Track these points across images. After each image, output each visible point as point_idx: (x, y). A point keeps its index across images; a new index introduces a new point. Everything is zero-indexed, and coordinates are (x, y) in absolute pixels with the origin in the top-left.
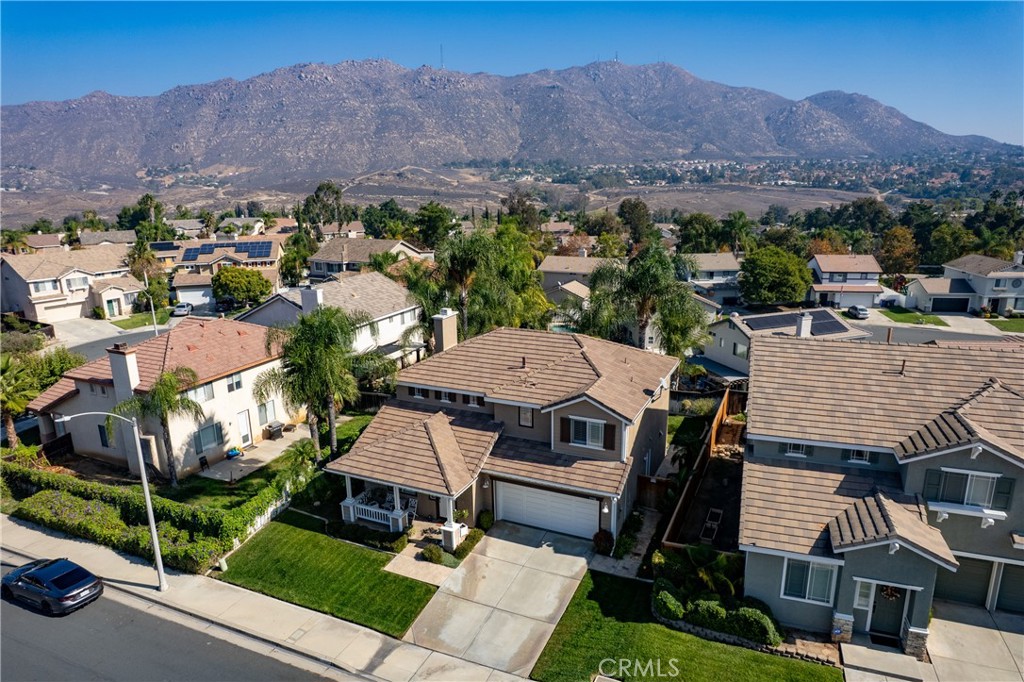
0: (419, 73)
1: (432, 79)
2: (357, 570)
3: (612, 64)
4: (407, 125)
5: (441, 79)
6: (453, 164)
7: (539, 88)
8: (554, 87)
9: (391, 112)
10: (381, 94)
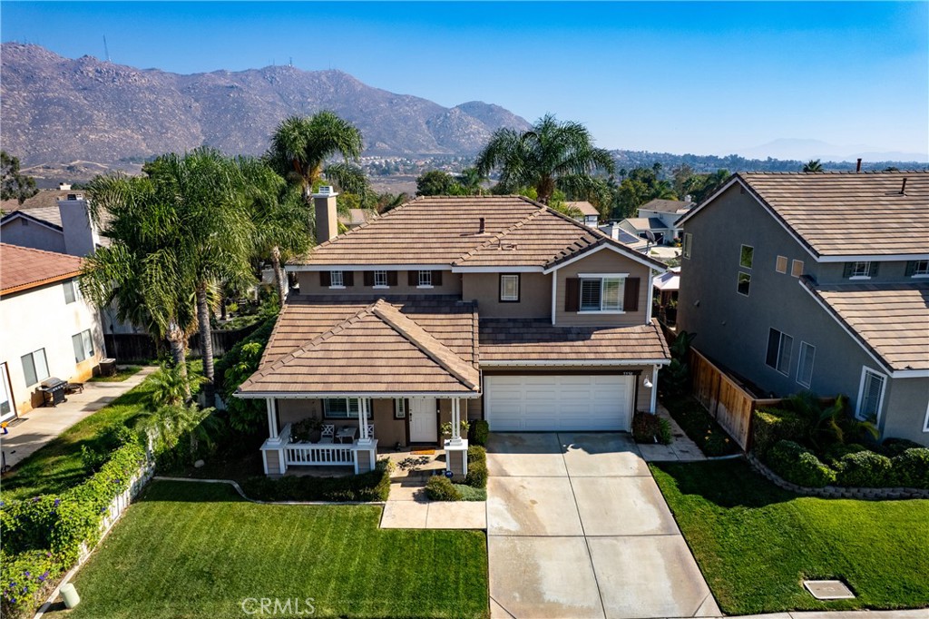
0: (80, 63)
1: (97, 71)
2: (340, 539)
3: (287, 69)
4: (72, 117)
5: (108, 72)
6: (132, 159)
7: (217, 87)
8: (232, 87)
9: (50, 102)
10: (35, 83)
